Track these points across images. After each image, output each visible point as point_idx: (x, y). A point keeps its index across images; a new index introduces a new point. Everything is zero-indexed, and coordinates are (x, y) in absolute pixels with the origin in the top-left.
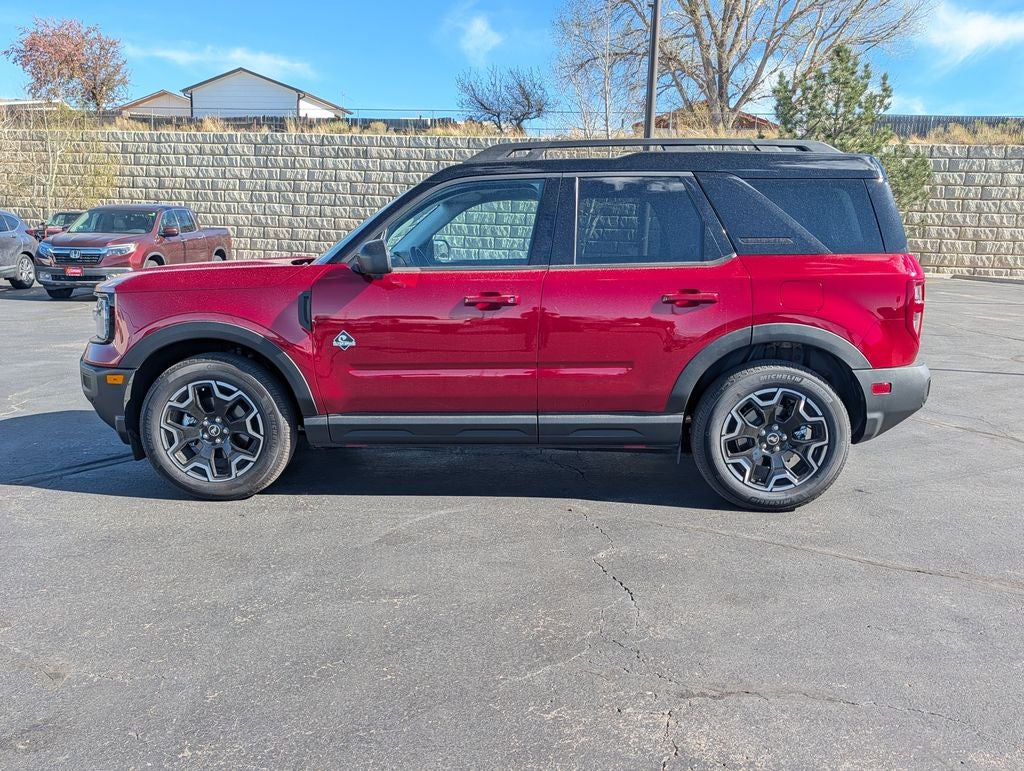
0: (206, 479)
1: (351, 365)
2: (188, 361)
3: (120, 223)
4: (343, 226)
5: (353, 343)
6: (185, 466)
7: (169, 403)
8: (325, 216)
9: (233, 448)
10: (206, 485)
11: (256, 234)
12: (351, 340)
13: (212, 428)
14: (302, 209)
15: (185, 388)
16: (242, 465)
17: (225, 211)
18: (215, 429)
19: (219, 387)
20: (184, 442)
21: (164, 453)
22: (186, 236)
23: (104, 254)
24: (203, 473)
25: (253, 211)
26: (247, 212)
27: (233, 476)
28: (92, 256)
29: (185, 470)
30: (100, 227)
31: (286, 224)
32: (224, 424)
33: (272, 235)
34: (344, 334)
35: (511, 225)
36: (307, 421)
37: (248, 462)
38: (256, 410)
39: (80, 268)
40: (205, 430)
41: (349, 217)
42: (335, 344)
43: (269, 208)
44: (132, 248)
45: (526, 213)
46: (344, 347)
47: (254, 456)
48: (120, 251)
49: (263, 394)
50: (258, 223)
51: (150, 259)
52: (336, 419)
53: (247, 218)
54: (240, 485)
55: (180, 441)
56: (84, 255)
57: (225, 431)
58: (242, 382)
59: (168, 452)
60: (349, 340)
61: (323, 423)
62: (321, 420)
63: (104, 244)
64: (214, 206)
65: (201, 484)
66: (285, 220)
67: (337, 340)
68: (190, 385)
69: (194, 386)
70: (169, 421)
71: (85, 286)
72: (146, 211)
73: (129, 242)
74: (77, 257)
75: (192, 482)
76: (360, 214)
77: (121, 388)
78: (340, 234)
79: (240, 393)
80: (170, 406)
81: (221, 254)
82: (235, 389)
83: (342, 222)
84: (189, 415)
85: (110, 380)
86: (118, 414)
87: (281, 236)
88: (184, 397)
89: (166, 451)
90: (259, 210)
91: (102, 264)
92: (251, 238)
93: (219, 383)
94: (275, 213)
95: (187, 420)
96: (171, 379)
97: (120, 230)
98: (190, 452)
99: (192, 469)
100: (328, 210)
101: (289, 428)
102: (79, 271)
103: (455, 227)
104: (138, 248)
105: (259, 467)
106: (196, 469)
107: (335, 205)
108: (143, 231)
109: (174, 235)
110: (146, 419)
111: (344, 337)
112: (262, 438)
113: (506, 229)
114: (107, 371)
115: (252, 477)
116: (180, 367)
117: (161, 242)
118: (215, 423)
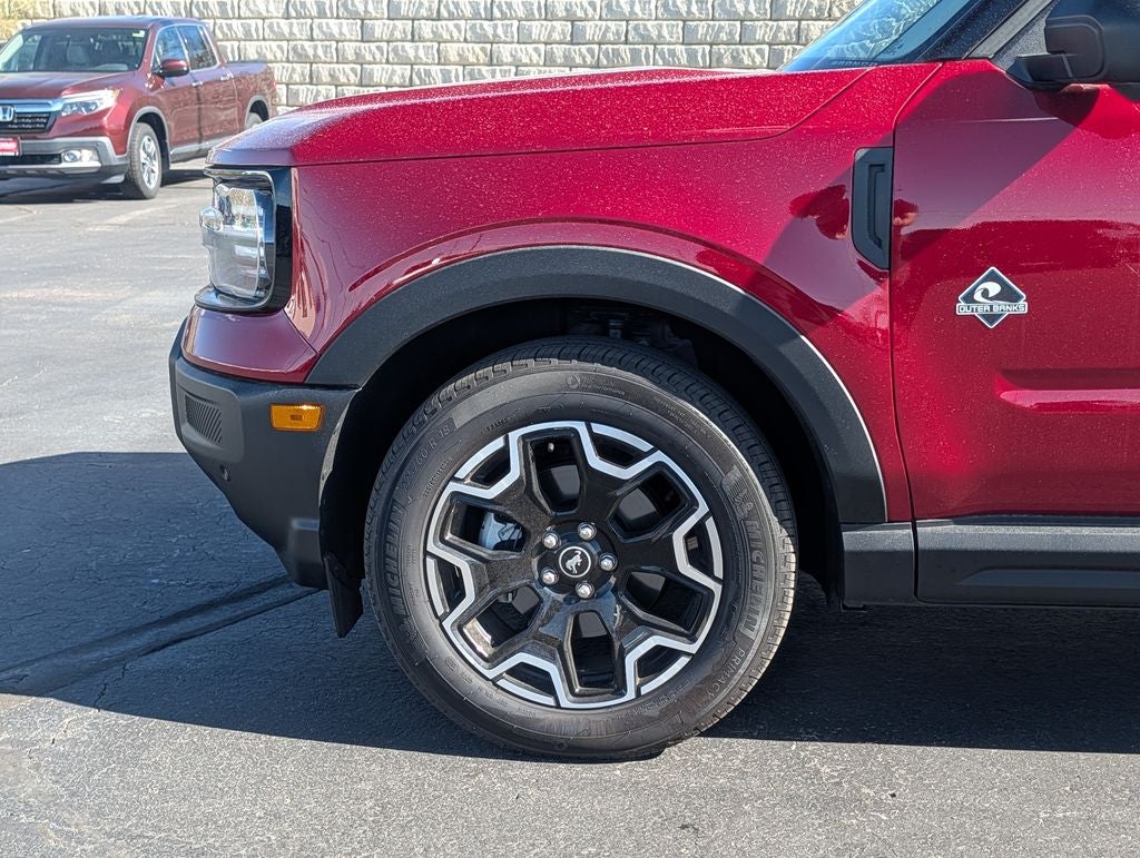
0: (550, 701)
1: (1006, 372)
2: (507, 366)
3: (78, 53)
4: (453, 57)
5: (1022, 307)
6: (492, 661)
7: (453, 487)
8: (421, 40)
9: (627, 612)
10: (552, 717)
11: (296, 78)
12: (1014, 298)
13: (570, 555)
14: (379, 28)
15: (498, 444)
16: (656, 661)
17: (241, 35)
18: (577, 559)
19: (596, 438)
20: (489, 595)
21: (433, 624)
22: (201, 75)
23: (59, 112)
24: (541, 682)
25: (291, 33)
26: (280, 37)
27: (630, 694)
28: (34, 116)
29: (491, 674)
30: (43, 59)
31: (351, 56)
32: (605, 542)
33: (326, 78)
34: (993, 278)
35: (770, 44)
36: (853, 539)
37: (673, 655)
38: (703, 508)
39: (15, 139)
40: (548, 559)
41: (466, 41)
42: (962, 309)
43: (320, 27)
44: (106, 99)
45: (800, 20)
46: (991, 318)
47: (693, 640)
48: (86, 105)
49: (727, 461)
50: (302, 58)
51: (141, 120)
52: (939, 534)
53: (280, 47)
54: (651, 720)
55: (480, 591)
56: (19, 116)
57: (607, 564)
58: (666, 426)
59: (447, 624)
60: (1007, 295)
61: (899, 547)
62: (896, 537)
63: (55, 93)
64: (221, 28)
65: (539, 713)
66: (349, 49)
67: (970, 299)
68: (514, 436)
69: (524, 437)
70: (449, 536)
71: (23, 174)
72: (126, 30)
73: (101, 87)
74: (8, 119)
75: (513, 707)
76: (485, 35)
77: (310, 443)
78: (449, 72)
79: (660, 456)
80: (455, 494)
81: (261, 110)
82: (645, 446)
83: (452, 51)
84: (501, 518)
85: (281, 418)
86: (302, 513)
87: (343, 79)
88: (494, 469)
89: (441, 619)
90: (300, 31)
91: (52, 134)
92: (287, 85)
93: (599, 429)
94: (330, 37)
95: (493, 531)
96: (462, 415)
97: (80, 68)
98: (506, 624)
99: (512, 672)
100: (426, 28)
101: (793, 558)
102: (13, 145)
103: (662, 52)
104: (118, 100)
105: (706, 670)
106: (523, 673)
107: (439, 18)
108: (125, 67)
109: (180, 73)
110: (386, 530)
111: (994, 288)
112: (717, 589)
113: (760, 52)
114: (273, 394)
115: (689, 696)
116: (485, 383)
117: (156, 87)
118: (578, 540)
